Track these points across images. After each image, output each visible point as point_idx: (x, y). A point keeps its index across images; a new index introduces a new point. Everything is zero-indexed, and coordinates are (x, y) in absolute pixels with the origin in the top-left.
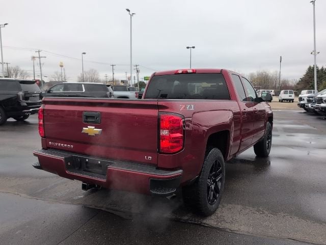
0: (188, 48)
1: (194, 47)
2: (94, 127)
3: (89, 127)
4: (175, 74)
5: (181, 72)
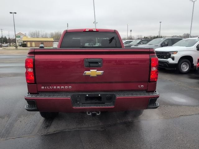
0: (11, 13)
1: (15, 13)
2: (96, 70)
3: (91, 70)
4: (84, 31)
5: (88, 30)
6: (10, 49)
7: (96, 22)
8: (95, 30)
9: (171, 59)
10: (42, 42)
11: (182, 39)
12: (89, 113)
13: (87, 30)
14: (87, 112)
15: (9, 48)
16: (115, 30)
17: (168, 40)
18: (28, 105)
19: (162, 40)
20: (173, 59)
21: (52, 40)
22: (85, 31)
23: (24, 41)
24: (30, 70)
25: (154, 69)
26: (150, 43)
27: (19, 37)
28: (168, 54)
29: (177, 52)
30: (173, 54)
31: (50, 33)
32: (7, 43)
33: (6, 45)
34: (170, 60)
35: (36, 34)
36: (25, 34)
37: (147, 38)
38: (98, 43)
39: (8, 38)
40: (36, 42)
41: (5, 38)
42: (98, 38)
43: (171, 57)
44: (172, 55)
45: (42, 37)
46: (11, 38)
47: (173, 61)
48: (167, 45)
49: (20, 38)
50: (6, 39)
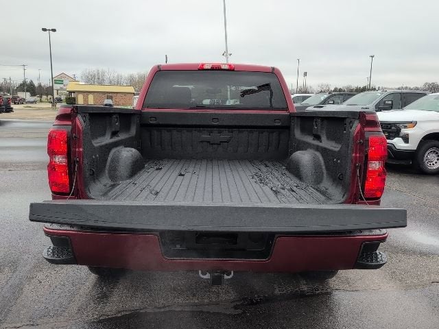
0: (44, 30)
1: (54, 30)
4: (199, 70)
5: (209, 68)
6: (39, 109)
7: (229, 52)
8: (227, 67)
9: (401, 138)
10: (110, 95)
11: (425, 95)
12: (204, 274)
13: (206, 67)
14: (200, 272)
15: (38, 105)
16: (273, 69)
17: (392, 96)
18: (52, 245)
19: (379, 95)
20: (406, 139)
21: (131, 90)
22: (201, 69)
23: (71, 92)
24: (60, 160)
25: (375, 165)
26: (350, 101)
27: (61, 82)
28: (393, 128)
29: (416, 123)
30: (406, 127)
31: (126, 76)
32: (35, 95)
33: (33, 99)
34: (398, 143)
35: (96, 77)
36: (72, 77)
37: (340, 90)
38: (232, 99)
39: (36, 84)
40: (95, 94)
41: (32, 84)
42: (233, 88)
43: (401, 135)
44: (404, 131)
45: (111, 84)
46: (43, 85)
47: (406, 145)
48: (390, 107)
49: (62, 86)
50: (34, 86)
